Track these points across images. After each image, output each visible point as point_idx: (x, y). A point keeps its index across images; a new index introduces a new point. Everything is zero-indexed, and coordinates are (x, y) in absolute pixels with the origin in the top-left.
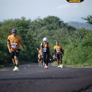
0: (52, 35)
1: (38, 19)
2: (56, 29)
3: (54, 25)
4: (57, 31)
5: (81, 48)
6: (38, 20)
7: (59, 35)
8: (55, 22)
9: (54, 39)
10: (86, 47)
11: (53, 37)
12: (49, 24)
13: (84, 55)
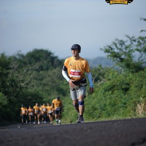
0: (42, 79)
1: (18, 55)
2: (47, 69)
3: (43, 63)
4: (50, 72)
5: (104, 94)
6: (18, 57)
7: (53, 79)
8: (46, 59)
9: (45, 85)
10: (110, 92)
11: (44, 81)
12: (36, 62)
13: (110, 104)
